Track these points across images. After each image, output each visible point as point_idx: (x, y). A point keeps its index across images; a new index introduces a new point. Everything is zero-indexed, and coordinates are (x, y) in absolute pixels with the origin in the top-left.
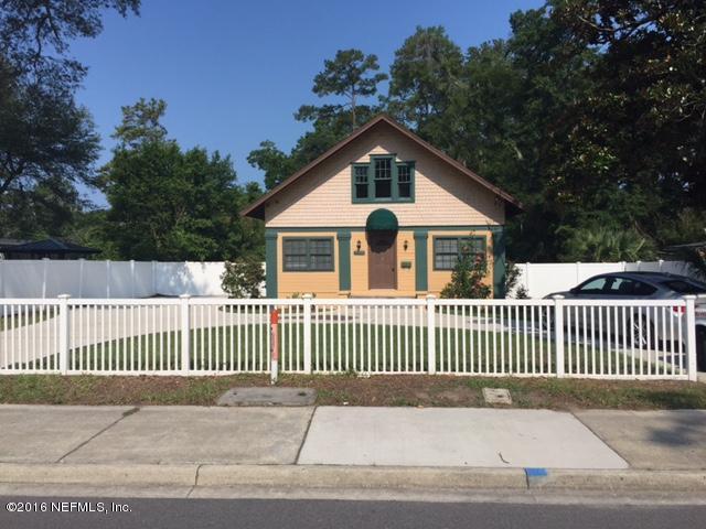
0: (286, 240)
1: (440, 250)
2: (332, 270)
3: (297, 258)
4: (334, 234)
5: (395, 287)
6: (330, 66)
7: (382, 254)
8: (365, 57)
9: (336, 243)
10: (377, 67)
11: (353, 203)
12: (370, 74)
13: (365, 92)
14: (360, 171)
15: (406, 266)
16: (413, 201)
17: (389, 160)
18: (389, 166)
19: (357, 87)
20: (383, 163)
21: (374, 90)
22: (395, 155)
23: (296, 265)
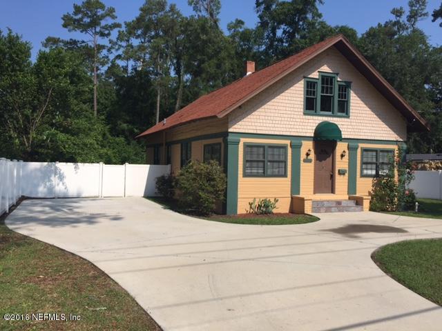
0: (247, 146)
1: (365, 160)
2: (285, 175)
3: (255, 164)
4: (288, 142)
5: (333, 191)
6: (77, 10)
7: (323, 161)
8: (106, 8)
9: (289, 150)
10: (114, 17)
11: (305, 114)
12: (108, 21)
13: (102, 35)
14: (310, 86)
15: (342, 173)
16: (348, 117)
17: (332, 78)
18: (331, 84)
19: (98, 29)
20: (327, 79)
21: (109, 34)
22: (337, 74)
23: (255, 171)
